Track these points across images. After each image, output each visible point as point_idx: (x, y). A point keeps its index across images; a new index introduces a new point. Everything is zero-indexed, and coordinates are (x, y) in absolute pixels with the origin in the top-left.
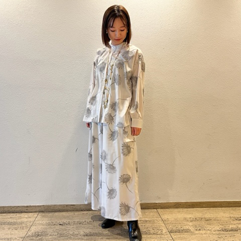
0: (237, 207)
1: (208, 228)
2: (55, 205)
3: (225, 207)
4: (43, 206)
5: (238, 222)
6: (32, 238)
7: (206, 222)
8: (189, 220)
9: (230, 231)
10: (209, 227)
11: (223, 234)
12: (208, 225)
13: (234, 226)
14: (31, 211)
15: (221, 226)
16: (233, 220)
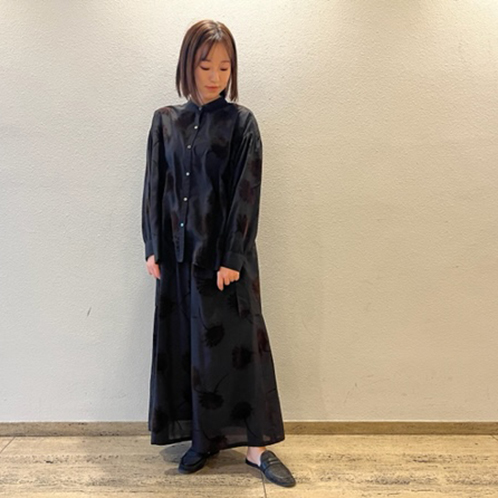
0: (427, 434)
1: (347, 477)
2: (46, 423)
3: (400, 434)
4: (23, 423)
5: (416, 465)
7: (349, 463)
8: (315, 458)
9: (392, 483)
10: (350, 474)
11: (375, 489)
12: (351, 469)
13: (405, 474)
15: (376, 473)
16: (408, 461)
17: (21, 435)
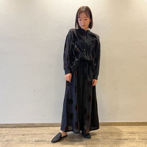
0: (133, 125)
2: (22, 124)
3: (125, 125)
4: (15, 124)
5: (130, 134)
6: (4, 142)
8: (101, 133)
9: (123, 140)
11: (118, 141)
12: (111, 136)
13: (126, 137)
14: (8, 127)
15: (118, 137)
16: (127, 133)
17: (15, 127)
